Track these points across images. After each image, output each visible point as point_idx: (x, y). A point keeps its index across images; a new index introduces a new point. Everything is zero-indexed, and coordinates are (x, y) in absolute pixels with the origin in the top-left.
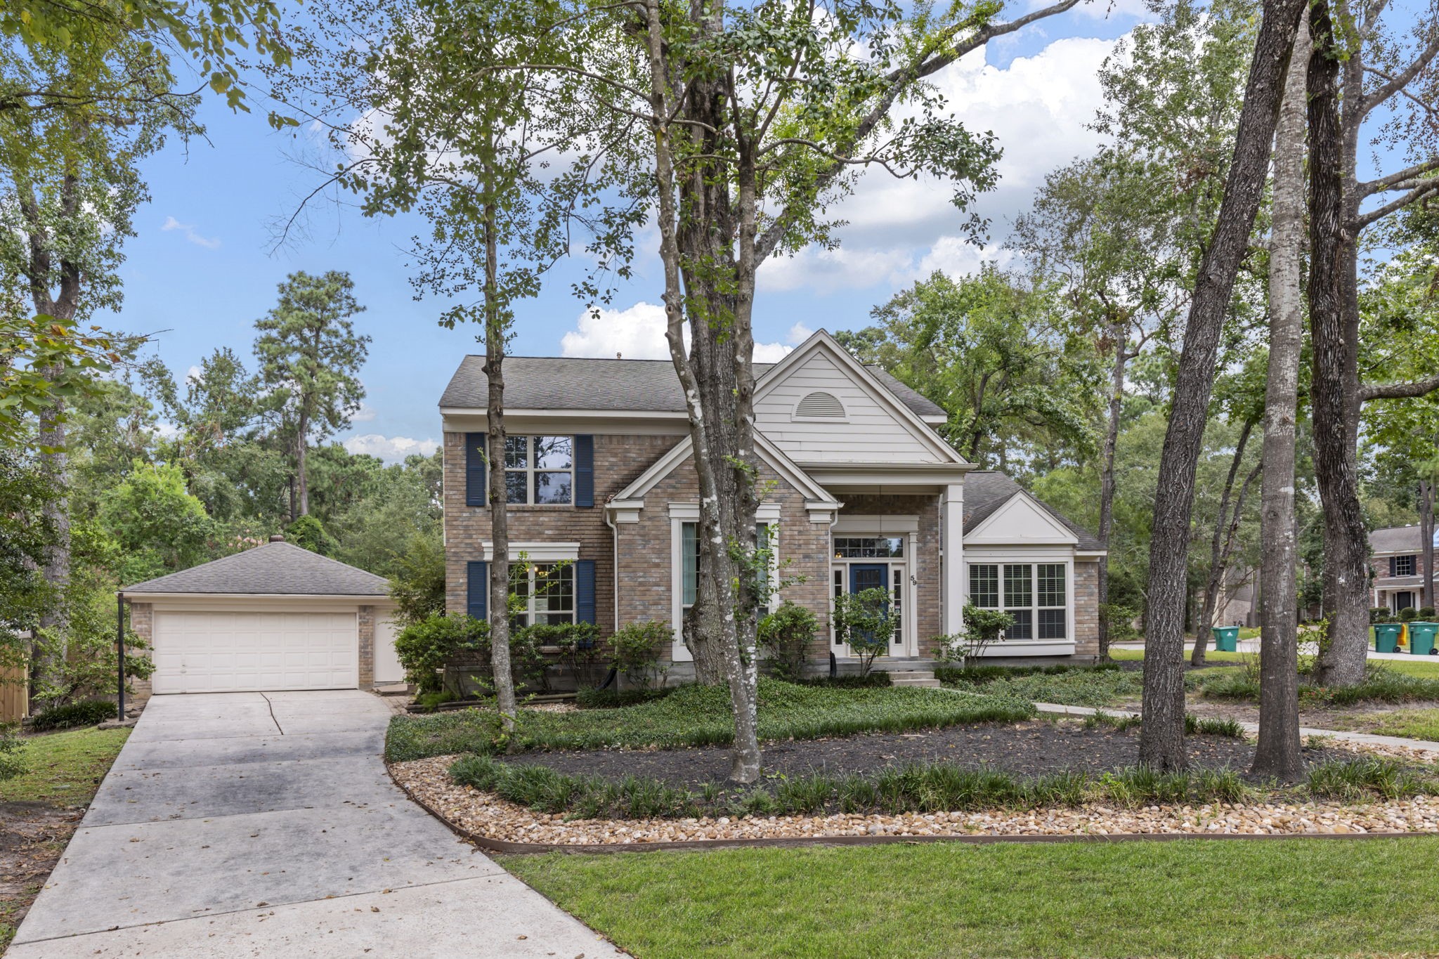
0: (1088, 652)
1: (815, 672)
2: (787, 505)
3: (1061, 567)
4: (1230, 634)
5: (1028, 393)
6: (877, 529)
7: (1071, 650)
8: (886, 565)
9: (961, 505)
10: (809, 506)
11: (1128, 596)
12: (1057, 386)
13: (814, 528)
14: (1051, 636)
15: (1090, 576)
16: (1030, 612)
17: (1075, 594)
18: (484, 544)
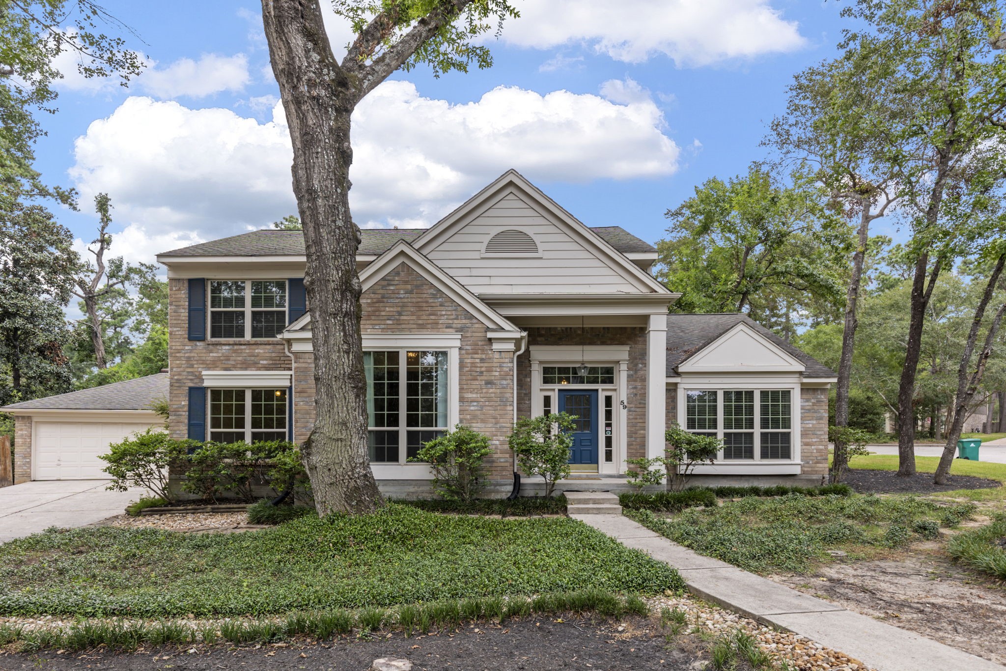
0: (816, 472)
1: (498, 492)
2: (469, 334)
3: (786, 394)
4: (972, 445)
5: (789, 263)
6: (580, 358)
7: (797, 470)
8: (597, 390)
9: (664, 334)
10: (490, 335)
11: (869, 416)
12: (814, 256)
13: (497, 355)
14: (775, 456)
15: (819, 401)
16: (752, 434)
17: (802, 419)
18: (204, 373)
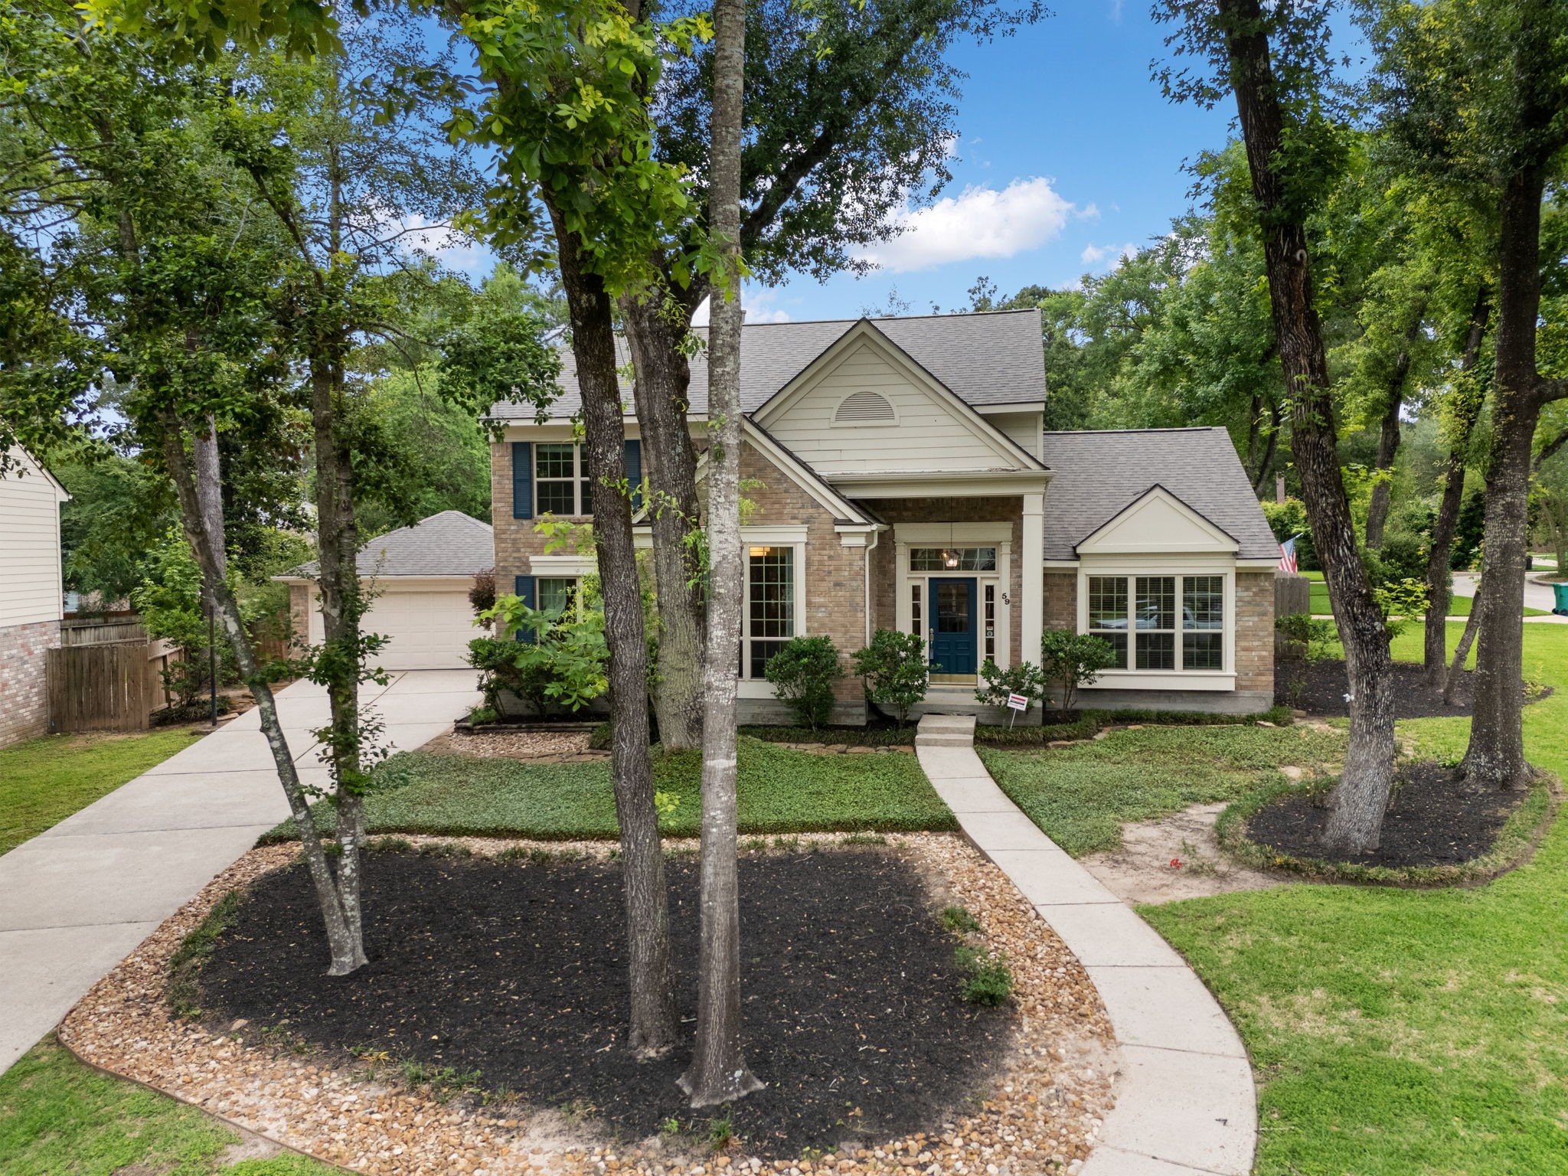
0: (1258, 687)
1: (848, 714)
2: (816, 527)
3: (1217, 582)
7: (1229, 685)
8: (975, 579)
9: (1040, 518)
10: (838, 529)
13: (846, 552)
15: (1263, 591)
16: (1172, 636)
17: (1237, 615)
18: (532, 558)
